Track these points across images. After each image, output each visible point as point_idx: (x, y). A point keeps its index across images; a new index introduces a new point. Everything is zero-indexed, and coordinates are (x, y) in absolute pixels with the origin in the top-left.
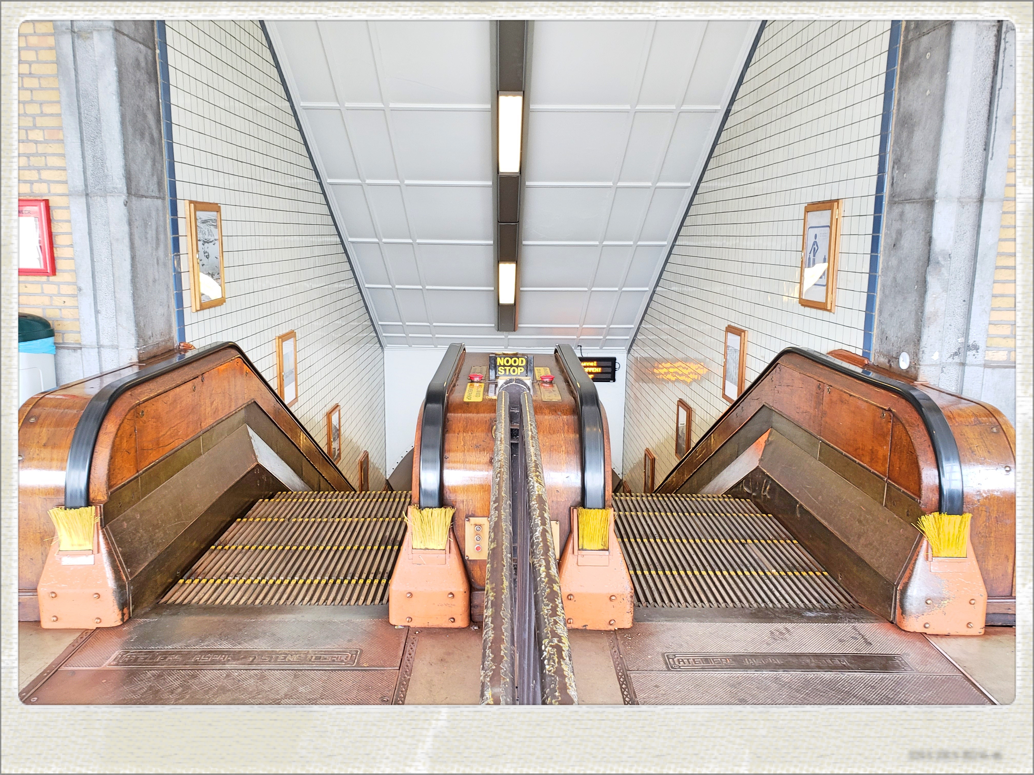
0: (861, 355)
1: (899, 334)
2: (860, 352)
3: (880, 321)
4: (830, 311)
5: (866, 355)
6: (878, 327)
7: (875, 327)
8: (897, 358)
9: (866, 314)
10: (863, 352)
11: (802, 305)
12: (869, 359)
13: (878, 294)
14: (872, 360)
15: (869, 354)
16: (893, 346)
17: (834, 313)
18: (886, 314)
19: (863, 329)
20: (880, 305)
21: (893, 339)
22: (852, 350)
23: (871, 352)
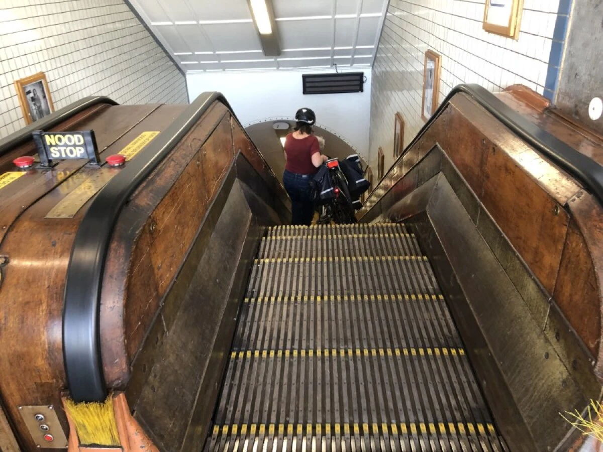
0: (542, 94)
1: (594, 72)
2: (541, 91)
3: (570, 52)
4: (513, 38)
5: (548, 95)
6: (566, 60)
7: (563, 59)
8: (587, 104)
9: (553, 42)
10: (545, 91)
11: (487, 31)
12: (550, 101)
13: (571, 15)
14: (555, 102)
15: (552, 94)
16: (583, 87)
17: (517, 41)
18: (579, 44)
19: (547, 61)
20: (572, 31)
21: (584, 78)
22: (533, 87)
23: (555, 92)
